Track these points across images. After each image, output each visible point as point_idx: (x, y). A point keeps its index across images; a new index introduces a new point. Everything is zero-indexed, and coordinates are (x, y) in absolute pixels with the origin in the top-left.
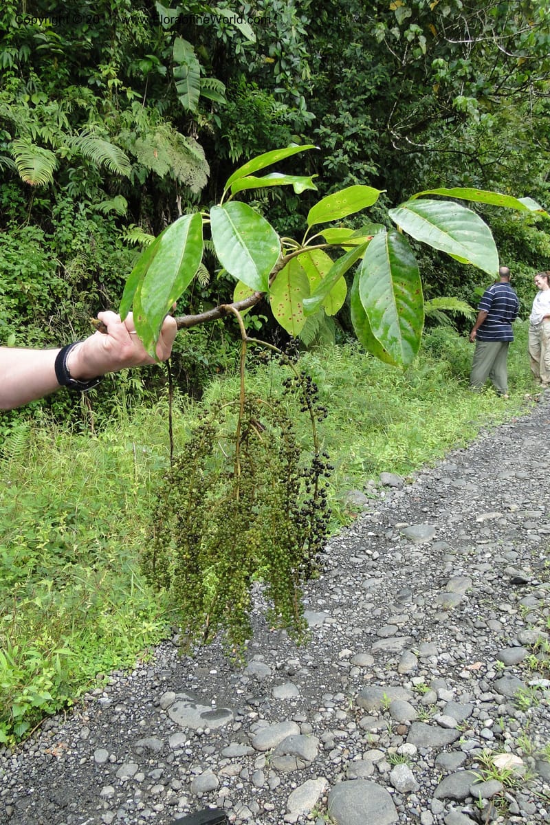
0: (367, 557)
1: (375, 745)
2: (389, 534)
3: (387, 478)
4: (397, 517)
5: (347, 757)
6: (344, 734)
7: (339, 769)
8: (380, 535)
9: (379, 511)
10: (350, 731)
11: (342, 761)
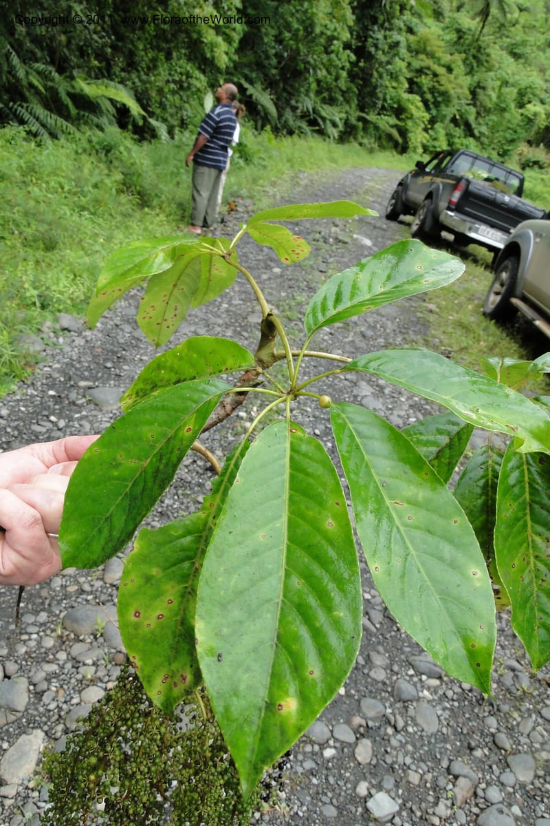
0: (50, 425)
1: (93, 682)
2: (73, 396)
3: (66, 320)
4: (79, 373)
5: (63, 700)
6: (53, 668)
7: (56, 717)
8: (63, 396)
9: (58, 362)
10: (61, 663)
11: (58, 706)
